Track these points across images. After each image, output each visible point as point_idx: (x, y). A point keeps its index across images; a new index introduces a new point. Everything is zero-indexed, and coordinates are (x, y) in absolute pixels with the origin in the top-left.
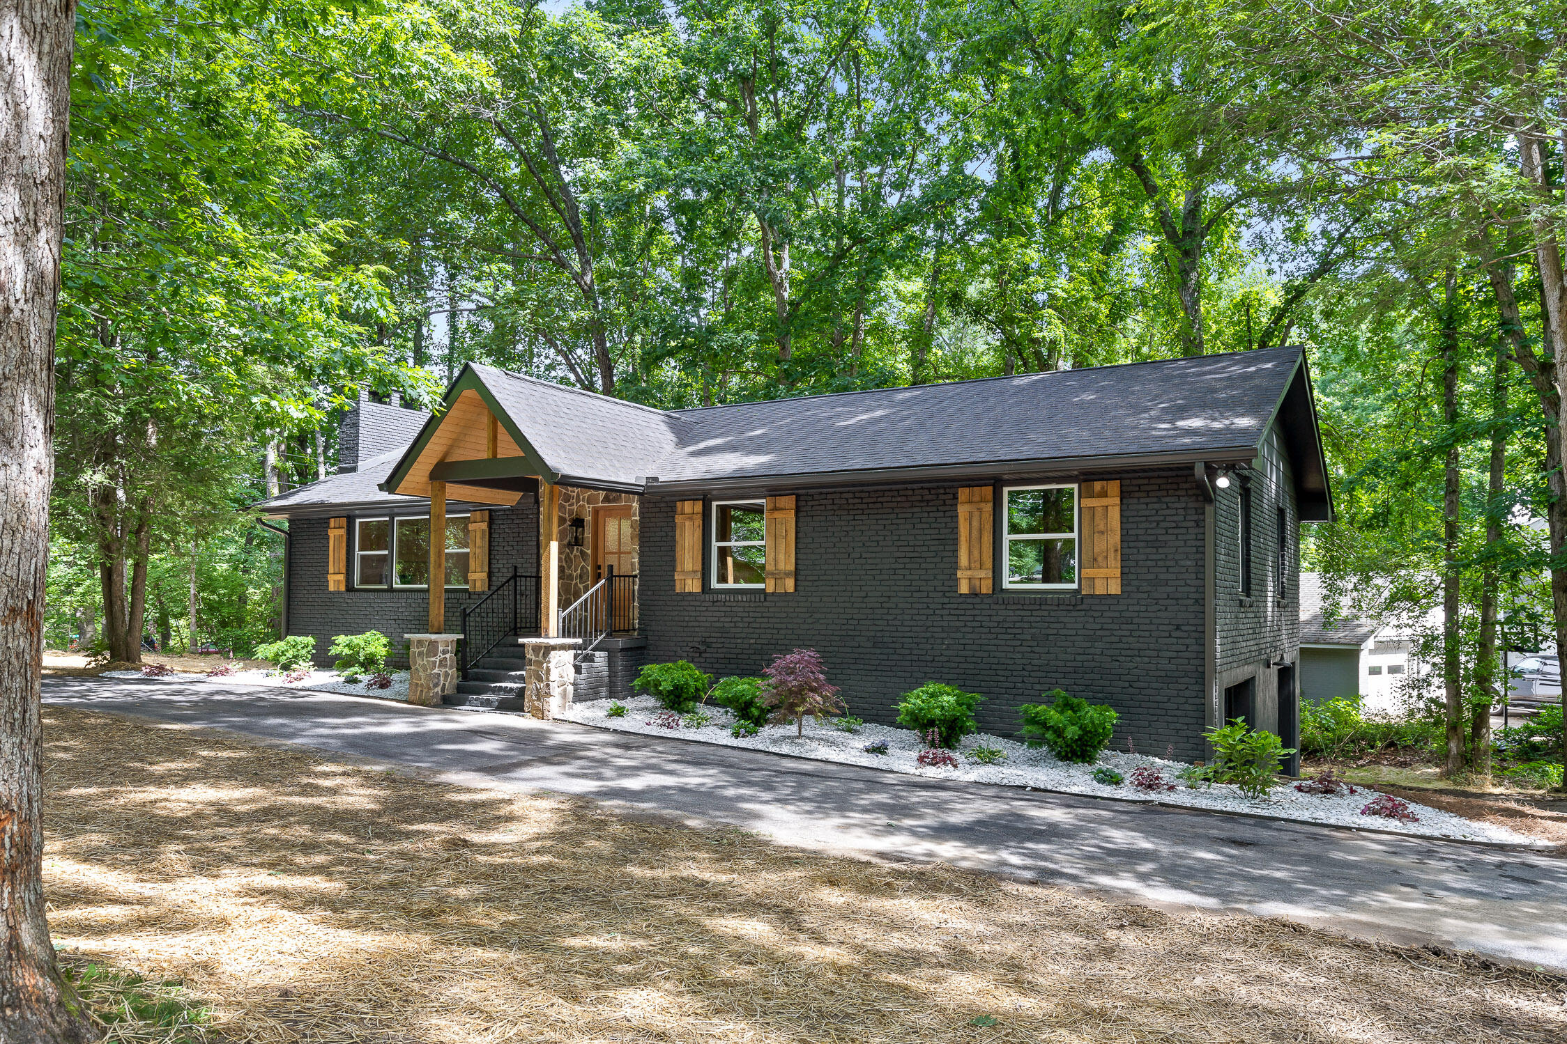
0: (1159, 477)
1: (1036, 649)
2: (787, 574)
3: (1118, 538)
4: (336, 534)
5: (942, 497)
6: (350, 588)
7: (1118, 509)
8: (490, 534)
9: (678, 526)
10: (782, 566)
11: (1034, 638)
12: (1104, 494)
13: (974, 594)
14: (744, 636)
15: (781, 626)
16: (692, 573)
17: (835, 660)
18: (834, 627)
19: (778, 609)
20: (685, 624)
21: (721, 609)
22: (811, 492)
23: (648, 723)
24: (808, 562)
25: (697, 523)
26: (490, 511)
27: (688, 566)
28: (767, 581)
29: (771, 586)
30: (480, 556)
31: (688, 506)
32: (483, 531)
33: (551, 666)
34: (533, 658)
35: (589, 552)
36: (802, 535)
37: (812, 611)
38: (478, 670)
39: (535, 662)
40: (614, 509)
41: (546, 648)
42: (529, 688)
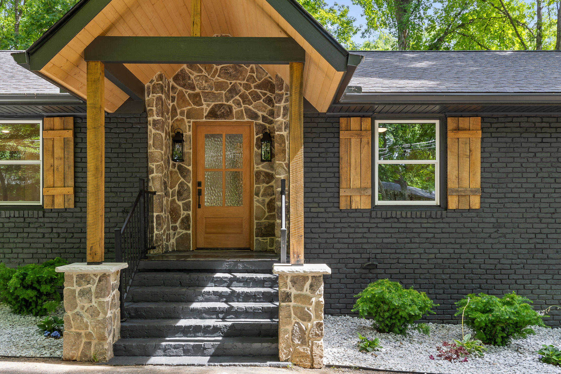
2: (474, 192)
8: (75, 144)
9: (342, 142)
10: (465, 184)
14: (421, 251)
15: (463, 241)
16: (361, 190)
17: (522, 271)
18: (521, 241)
19: (461, 225)
20: (351, 241)
21: (394, 225)
22: (496, 114)
23: (431, 357)
24: (493, 181)
25: (365, 140)
26: (75, 117)
27: (355, 182)
28: (449, 198)
29: (453, 203)
30: (61, 169)
31: (354, 123)
32: (65, 141)
33: (322, 299)
34: (293, 291)
35: (190, 168)
36: (487, 155)
37: (497, 226)
38: (135, 306)
39: (296, 296)
40: (220, 124)
41: (315, 278)
42: (287, 330)
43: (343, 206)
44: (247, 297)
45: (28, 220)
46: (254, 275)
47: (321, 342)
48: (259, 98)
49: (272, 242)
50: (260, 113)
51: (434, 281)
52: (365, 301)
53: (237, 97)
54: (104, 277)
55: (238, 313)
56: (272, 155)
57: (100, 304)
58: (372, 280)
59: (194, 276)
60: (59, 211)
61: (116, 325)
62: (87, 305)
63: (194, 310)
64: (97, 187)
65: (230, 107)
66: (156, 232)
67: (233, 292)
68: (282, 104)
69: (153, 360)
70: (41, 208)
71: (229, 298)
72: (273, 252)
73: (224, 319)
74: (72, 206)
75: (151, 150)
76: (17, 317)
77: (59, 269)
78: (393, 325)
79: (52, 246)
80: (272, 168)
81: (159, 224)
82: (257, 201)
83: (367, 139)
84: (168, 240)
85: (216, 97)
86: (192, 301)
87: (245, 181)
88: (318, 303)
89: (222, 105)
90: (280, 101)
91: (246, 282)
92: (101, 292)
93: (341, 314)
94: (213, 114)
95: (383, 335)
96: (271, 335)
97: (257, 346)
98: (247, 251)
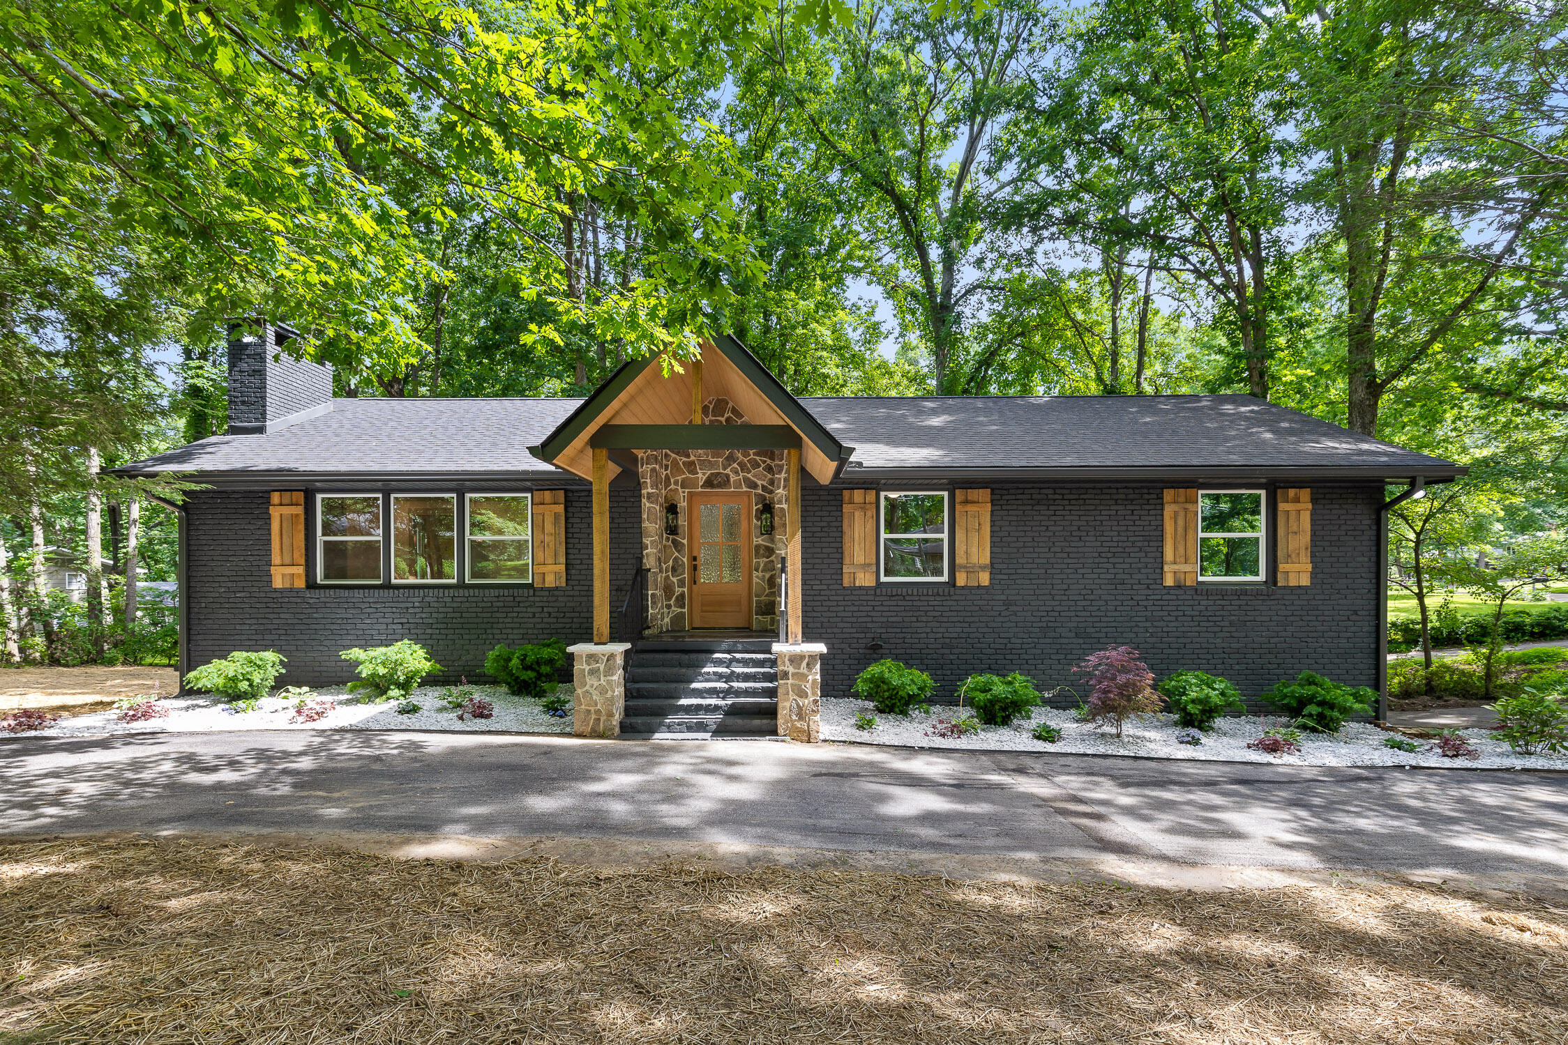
0: (1340, 487)
1: (1235, 634)
2: (983, 568)
3: (1309, 538)
4: (281, 513)
5: (1146, 496)
6: (311, 585)
7: (1308, 513)
8: (567, 519)
9: (846, 517)
10: (974, 559)
11: (1231, 624)
12: (1297, 500)
13: (1179, 587)
14: (929, 630)
15: (972, 619)
16: (865, 566)
17: (1034, 651)
18: (1033, 619)
19: (970, 603)
20: (854, 620)
21: (900, 603)
22: (1007, 486)
23: (926, 734)
24: (1003, 556)
25: (869, 514)
26: (566, 491)
27: (859, 558)
28: (957, 574)
29: (961, 580)
30: (552, 545)
31: (858, 495)
32: (556, 515)
33: (818, 677)
34: (791, 670)
35: (685, 542)
36: (997, 529)
37: (1008, 604)
38: (637, 686)
39: (793, 674)
40: (717, 494)
41: (812, 657)
42: (785, 707)
43: (846, 583)
44: (747, 678)
45: (517, 599)
46: (754, 656)
47: (818, 718)
48: (759, 466)
49: (773, 621)
50: (759, 483)
51: (941, 662)
52: (865, 681)
53: (735, 465)
54: (611, 657)
55: (738, 693)
56: (772, 527)
57: (609, 682)
58: (876, 660)
59: (694, 656)
60: (549, 590)
61: (621, 703)
62: (596, 684)
63: (694, 690)
64: (603, 570)
65: (728, 476)
66: (651, 611)
67: (733, 672)
68: (783, 475)
69: (657, 735)
70: (531, 586)
71: (729, 678)
72: (773, 631)
73: (723, 698)
74: (564, 584)
75: (646, 524)
76: (516, 699)
77: (570, 649)
78: (894, 705)
79: (543, 626)
80: (772, 541)
81: (654, 603)
82: (757, 577)
83: (871, 512)
84: (662, 619)
85: (712, 465)
86: (692, 682)
87: (744, 555)
88: (814, 681)
89: (719, 474)
90: (780, 472)
91: (745, 663)
92: (609, 671)
93: (844, 696)
94: (709, 483)
95: (884, 716)
96: (770, 712)
97: (757, 722)
98: (745, 630)
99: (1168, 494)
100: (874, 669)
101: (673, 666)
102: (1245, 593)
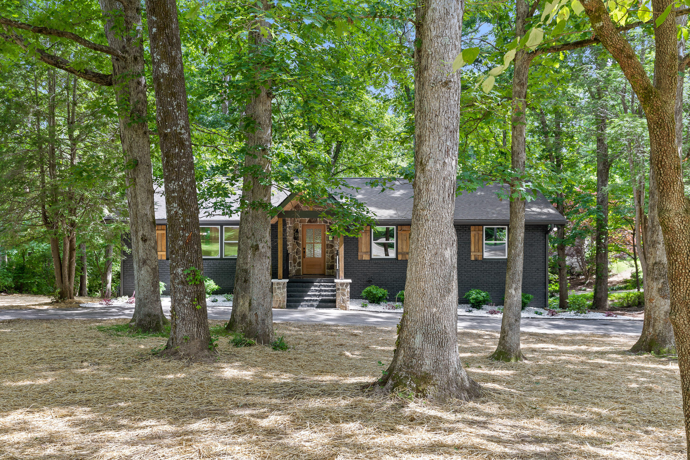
1: (496, 277)
2: (407, 253)
4: (158, 233)
5: (465, 229)
6: (168, 258)
11: (495, 273)
13: (476, 260)
14: (389, 275)
15: (404, 271)
16: (366, 253)
20: (362, 271)
21: (378, 266)
23: (384, 309)
25: (368, 234)
27: (364, 250)
28: (399, 256)
29: (400, 258)
33: (349, 290)
34: (340, 288)
35: (301, 243)
40: (312, 225)
41: (347, 284)
42: (339, 299)
43: (359, 258)
44: (325, 291)
46: (328, 284)
47: (349, 303)
49: (333, 272)
50: (328, 221)
51: (393, 286)
52: (365, 292)
54: (283, 284)
55: (323, 296)
57: (283, 292)
58: (369, 285)
59: (307, 284)
61: (286, 298)
62: (279, 292)
63: (309, 295)
65: (317, 219)
66: (290, 268)
67: (321, 289)
69: (299, 308)
71: (320, 291)
72: (333, 275)
73: (318, 297)
78: (374, 300)
80: (333, 243)
81: (291, 265)
82: (327, 255)
84: (293, 271)
86: (308, 292)
91: (325, 286)
92: (283, 288)
93: (358, 298)
94: (310, 221)
95: (371, 303)
96: (334, 301)
97: (330, 304)
98: (323, 275)
99: (472, 228)
100: (368, 288)
101: (300, 287)
102: (499, 262)
